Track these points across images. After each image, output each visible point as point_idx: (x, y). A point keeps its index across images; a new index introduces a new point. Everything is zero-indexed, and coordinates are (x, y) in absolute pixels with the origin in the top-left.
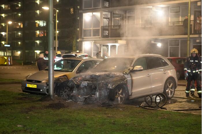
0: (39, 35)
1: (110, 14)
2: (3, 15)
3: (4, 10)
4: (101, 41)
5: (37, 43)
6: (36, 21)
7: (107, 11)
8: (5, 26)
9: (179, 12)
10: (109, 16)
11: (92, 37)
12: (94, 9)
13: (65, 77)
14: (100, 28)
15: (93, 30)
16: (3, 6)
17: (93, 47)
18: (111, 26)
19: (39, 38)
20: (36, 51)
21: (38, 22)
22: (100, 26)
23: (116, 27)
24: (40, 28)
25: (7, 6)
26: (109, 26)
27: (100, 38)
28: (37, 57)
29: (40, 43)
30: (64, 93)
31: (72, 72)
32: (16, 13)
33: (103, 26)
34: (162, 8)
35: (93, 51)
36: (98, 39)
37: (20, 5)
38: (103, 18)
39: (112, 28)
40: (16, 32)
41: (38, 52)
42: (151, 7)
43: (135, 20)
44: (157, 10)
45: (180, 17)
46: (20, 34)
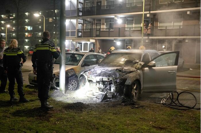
0: (27, 36)
1: (83, 21)
2: (3, 22)
3: (3, 19)
4: (77, 40)
5: (26, 41)
6: (25, 27)
7: (81, 18)
8: (4, 29)
9: (133, 21)
10: (82, 23)
11: (70, 37)
12: (72, 17)
13: (72, 70)
14: (76, 31)
15: (71, 32)
16: (3, 16)
17: (70, 44)
18: (84, 29)
19: (27, 38)
20: (25, 46)
21: (26, 27)
22: (76, 29)
23: (87, 30)
24: (28, 31)
25: (5, 16)
26: (82, 29)
27: (76, 37)
28: (26, 50)
29: (28, 41)
30: (71, 86)
31: (77, 65)
32: (11, 21)
33: (78, 29)
34: (121, 18)
35: (70, 46)
36: (75, 38)
37: (14, 16)
38: (78, 23)
39: (85, 31)
40: (11, 33)
41: (27, 47)
42: (114, 17)
43: (101, 26)
44: (118, 19)
45: (134, 24)
46: (14, 34)
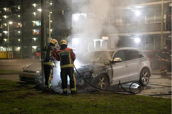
0: (35, 33)
2: (5, 17)
3: (6, 12)
5: (34, 40)
6: (33, 22)
7: (92, 12)
11: (80, 34)
12: (81, 10)
15: (81, 28)
16: (5, 9)
20: (33, 47)
22: (87, 25)
24: (36, 27)
25: (8, 9)
27: (87, 35)
28: (34, 52)
29: (36, 40)
32: (16, 15)
33: (89, 25)
37: (19, 8)
38: (89, 18)
40: (16, 31)
41: (35, 47)
42: (130, 8)
43: (117, 20)
44: (135, 10)
45: (155, 17)
46: (19, 32)
